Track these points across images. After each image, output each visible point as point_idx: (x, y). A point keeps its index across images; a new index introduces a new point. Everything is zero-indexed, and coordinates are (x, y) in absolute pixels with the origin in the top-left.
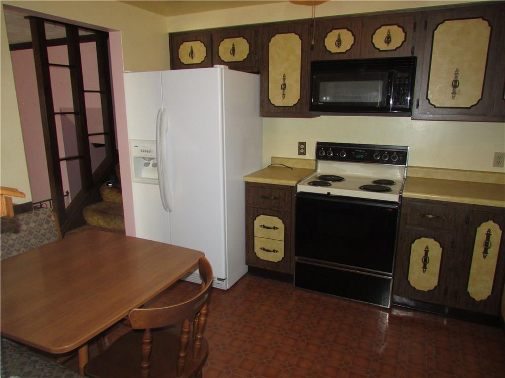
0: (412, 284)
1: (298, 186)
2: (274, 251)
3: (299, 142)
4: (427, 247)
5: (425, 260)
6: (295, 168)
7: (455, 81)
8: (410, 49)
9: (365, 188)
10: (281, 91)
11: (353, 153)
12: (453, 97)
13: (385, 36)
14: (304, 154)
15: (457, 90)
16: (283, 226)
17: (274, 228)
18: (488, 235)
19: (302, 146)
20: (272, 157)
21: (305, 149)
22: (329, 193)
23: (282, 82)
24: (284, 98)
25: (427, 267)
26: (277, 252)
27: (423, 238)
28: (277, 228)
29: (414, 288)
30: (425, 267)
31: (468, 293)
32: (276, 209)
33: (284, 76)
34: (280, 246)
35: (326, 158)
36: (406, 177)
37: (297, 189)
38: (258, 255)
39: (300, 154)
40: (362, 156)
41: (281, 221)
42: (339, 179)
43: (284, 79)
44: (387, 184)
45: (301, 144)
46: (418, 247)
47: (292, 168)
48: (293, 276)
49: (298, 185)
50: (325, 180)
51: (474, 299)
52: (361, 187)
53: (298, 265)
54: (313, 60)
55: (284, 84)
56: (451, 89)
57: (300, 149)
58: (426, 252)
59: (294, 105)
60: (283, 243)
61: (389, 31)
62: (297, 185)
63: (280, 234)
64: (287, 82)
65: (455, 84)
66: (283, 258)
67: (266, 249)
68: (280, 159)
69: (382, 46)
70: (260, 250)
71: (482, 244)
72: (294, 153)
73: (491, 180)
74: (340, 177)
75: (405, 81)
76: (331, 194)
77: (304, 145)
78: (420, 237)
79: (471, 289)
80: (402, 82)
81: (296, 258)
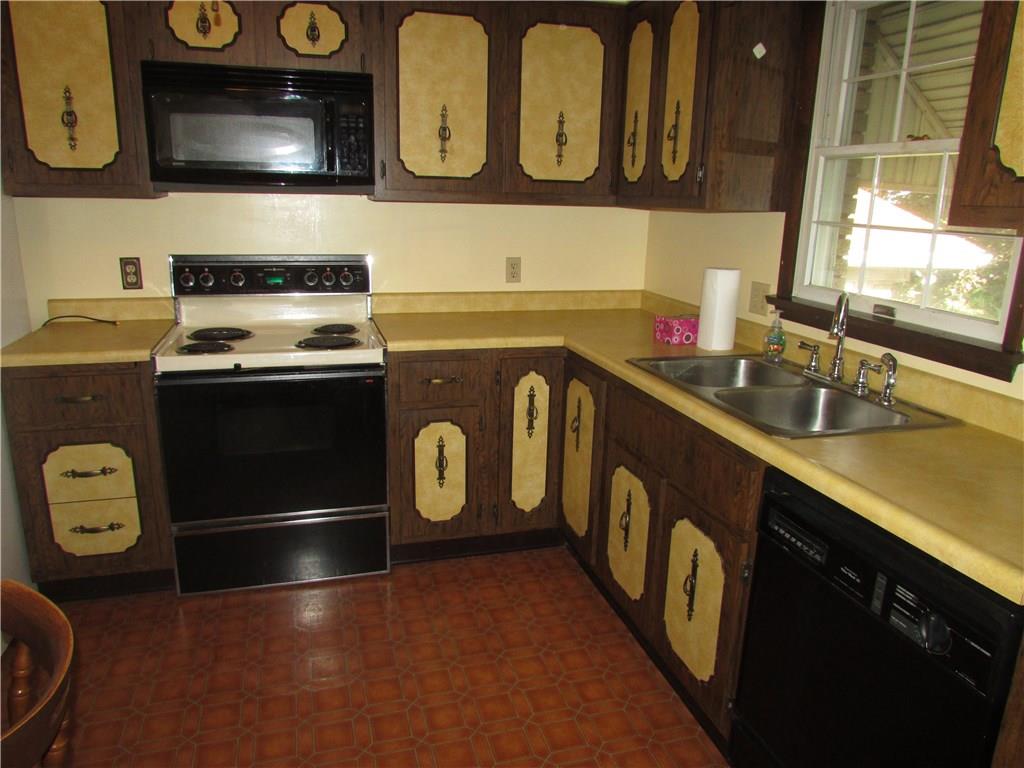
0: (424, 514)
1: (159, 359)
2: (112, 527)
3: (121, 259)
4: (441, 439)
5: (441, 464)
6: (122, 322)
7: (444, 129)
8: (358, 58)
9: (308, 345)
10: (64, 131)
11: (260, 275)
12: (443, 159)
13: (306, 24)
14: (138, 285)
15: (448, 144)
16: (130, 460)
17: (104, 471)
18: (532, 397)
19: (130, 269)
20: (50, 301)
21: (138, 273)
22: (237, 366)
23: (62, 107)
24: (73, 147)
25: (445, 475)
26: (120, 526)
27: (432, 424)
28: (113, 471)
29: (429, 520)
30: (441, 477)
31: (514, 503)
32: (104, 425)
33: (67, 91)
34: (128, 512)
35: (199, 291)
36: (372, 314)
37: (155, 367)
38: (67, 548)
39: (127, 286)
40: (280, 281)
41: (120, 451)
42: (240, 334)
43: (68, 99)
44: (344, 332)
45: (125, 262)
46: (425, 444)
47: (114, 323)
48: (173, 570)
49: (157, 358)
50: (209, 340)
51: (523, 511)
52: (300, 342)
53: (181, 543)
54: (145, 58)
55: (71, 113)
56: (437, 144)
57: (125, 274)
58: (441, 448)
59: (105, 166)
60: (135, 501)
61: (312, 15)
62: (153, 359)
63: (123, 483)
64: (76, 107)
65: (444, 134)
66: (139, 538)
67: (87, 526)
68: (74, 304)
69: (304, 46)
70: (70, 533)
71: (525, 413)
72: (111, 286)
73: (507, 306)
74: (240, 330)
75: (357, 123)
76: (242, 366)
77: (134, 264)
78: (427, 424)
79: (517, 496)
80: (353, 125)
81: (174, 529)
